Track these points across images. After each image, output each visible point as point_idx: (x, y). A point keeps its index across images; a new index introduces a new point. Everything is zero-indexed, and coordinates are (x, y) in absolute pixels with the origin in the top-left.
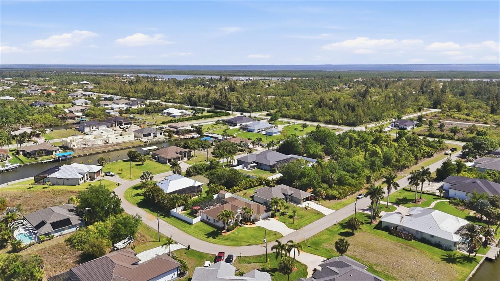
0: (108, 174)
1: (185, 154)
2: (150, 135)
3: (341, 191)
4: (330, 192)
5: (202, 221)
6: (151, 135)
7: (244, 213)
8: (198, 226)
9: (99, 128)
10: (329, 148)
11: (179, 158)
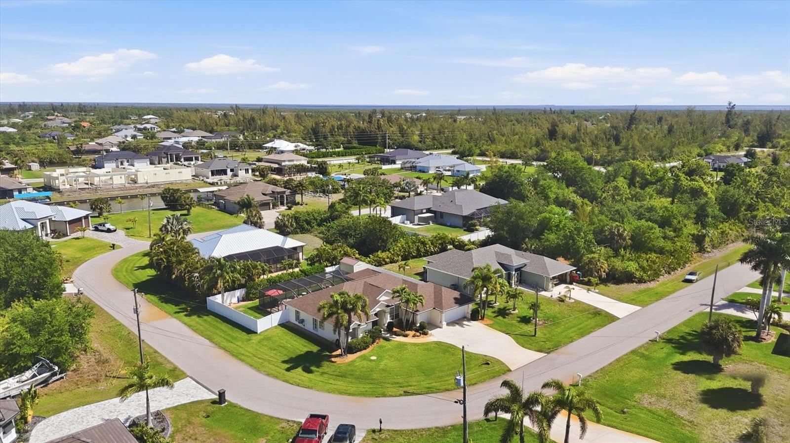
0: (100, 228)
1: (282, 197)
2: (224, 172)
3: (645, 264)
4: (618, 264)
5: (285, 325)
6: (226, 174)
7: (398, 307)
8: (268, 339)
9: (135, 164)
10: (589, 189)
11: (268, 204)
